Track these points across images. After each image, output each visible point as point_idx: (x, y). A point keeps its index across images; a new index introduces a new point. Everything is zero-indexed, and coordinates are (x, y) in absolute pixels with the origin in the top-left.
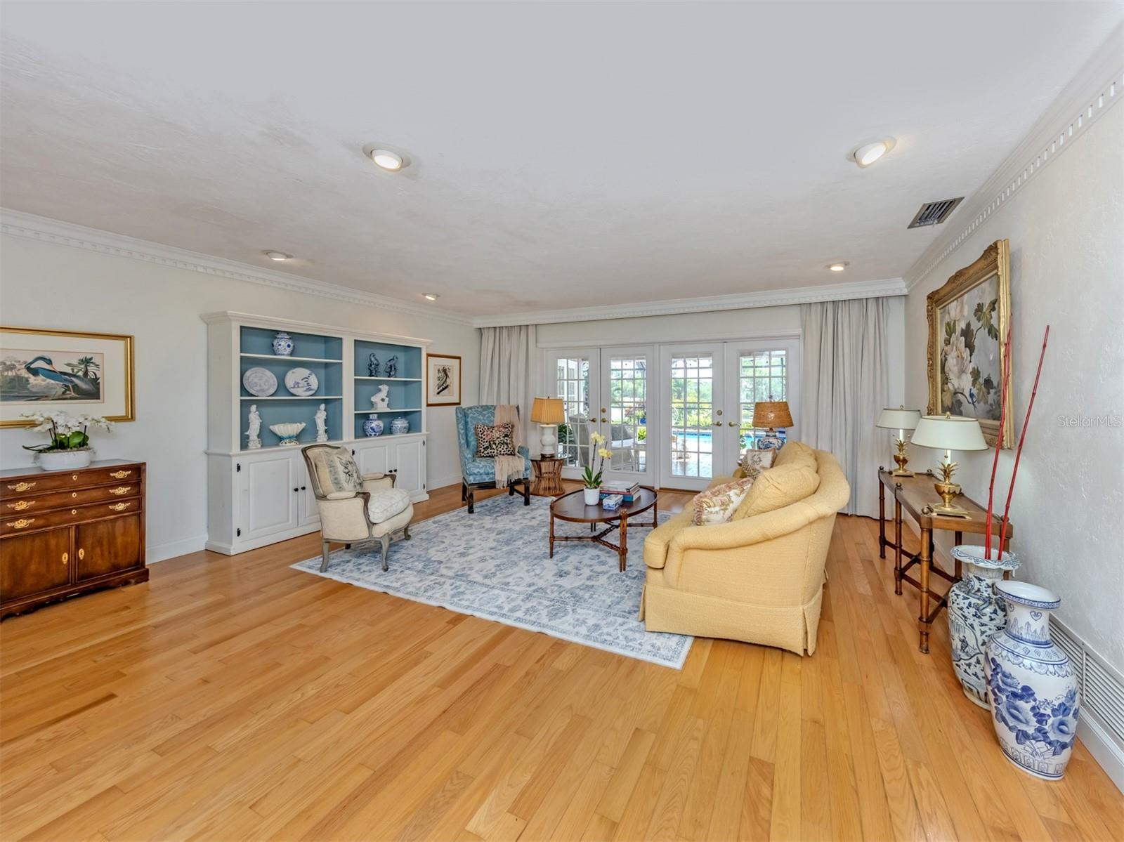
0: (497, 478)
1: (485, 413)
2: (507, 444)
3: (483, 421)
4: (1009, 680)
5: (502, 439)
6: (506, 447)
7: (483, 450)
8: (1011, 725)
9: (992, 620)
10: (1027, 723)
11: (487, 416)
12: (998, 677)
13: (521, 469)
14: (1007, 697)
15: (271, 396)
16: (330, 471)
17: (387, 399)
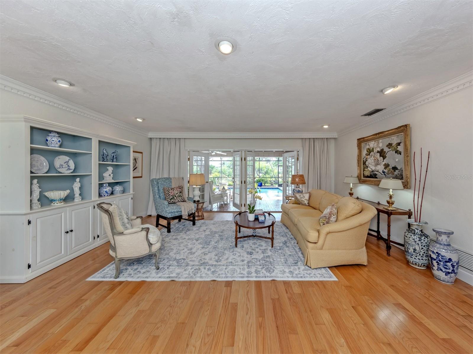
0: (183, 213)
1: (167, 181)
2: (181, 196)
3: (166, 185)
4: (444, 258)
5: (179, 194)
6: (181, 198)
7: (170, 200)
8: (444, 271)
9: (424, 241)
10: (449, 269)
11: (168, 183)
12: (440, 257)
13: (193, 208)
14: (443, 263)
15: (46, 173)
16: (120, 219)
17: (112, 175)
